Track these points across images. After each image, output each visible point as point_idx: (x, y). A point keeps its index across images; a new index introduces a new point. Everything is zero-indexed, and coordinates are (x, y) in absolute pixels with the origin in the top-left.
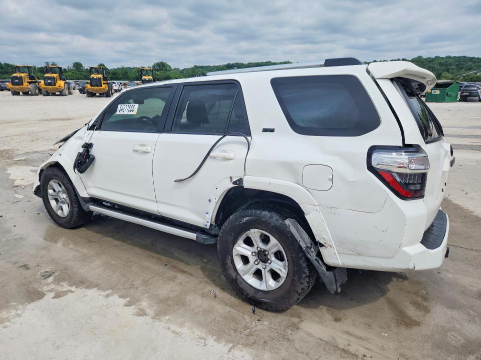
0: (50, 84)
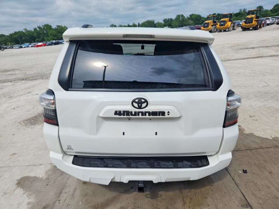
0: (222, 25)
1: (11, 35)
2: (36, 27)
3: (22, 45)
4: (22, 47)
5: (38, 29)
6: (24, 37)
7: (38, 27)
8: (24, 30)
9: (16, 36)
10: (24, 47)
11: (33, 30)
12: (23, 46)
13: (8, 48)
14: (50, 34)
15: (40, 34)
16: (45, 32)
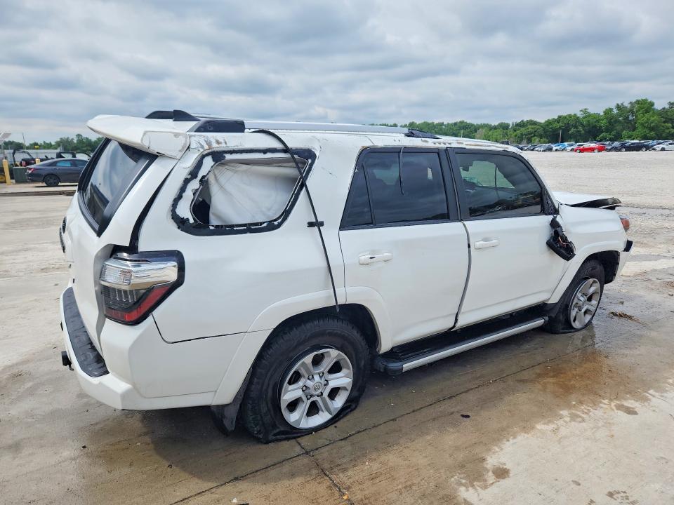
1: (549, 123)
2: (613, 106)
3: (553, 146)
4: (550, 149)
5: (615, 111)
6: (576, 127)
7: (618, 105)
8: (582, 113)
9: (556, 125)
10: (556, 150)
11: (602, 114)
12: (554, 148)
13: (526, 148)
14: (642, 124)
15: (617, 121)
16: (631, 118)
